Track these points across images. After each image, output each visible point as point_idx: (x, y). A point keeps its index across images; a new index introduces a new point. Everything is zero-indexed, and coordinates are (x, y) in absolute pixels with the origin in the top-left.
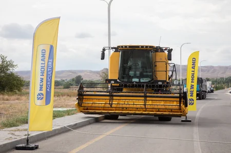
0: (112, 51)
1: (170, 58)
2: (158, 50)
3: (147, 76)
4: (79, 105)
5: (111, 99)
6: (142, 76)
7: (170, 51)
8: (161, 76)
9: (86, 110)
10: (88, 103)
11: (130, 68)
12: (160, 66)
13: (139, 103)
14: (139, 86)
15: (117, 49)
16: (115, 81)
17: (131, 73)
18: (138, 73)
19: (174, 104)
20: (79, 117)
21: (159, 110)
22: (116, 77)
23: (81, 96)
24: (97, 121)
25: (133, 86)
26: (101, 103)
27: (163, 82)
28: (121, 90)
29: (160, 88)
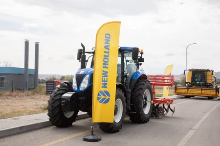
0: (188, 71)
1: (212, 74)
2: (208, 71)
3: (203, 81)
4: (175, 92)
5: (188, 90)
6: (200, 81)
7: (213, 71)
8: (209, 81)
9: (178, 94)
10: (178, 91)
11: (196, 78)
12: (209, 78)
13: (199, 91)
14: (199, 85)
15: (190, 70)
16: (190, 83)
17: (196, 80)
18: (199, 80)
19: (214, 93)
20: (175, 96)
21: (207, 95)
22: (190, 81)
23: (176, 88)
24: (182, 98)
25: (197, 85)
26: (184, 91)
27: (210, 84)
28: (192, 86)
29: (208, 86)
